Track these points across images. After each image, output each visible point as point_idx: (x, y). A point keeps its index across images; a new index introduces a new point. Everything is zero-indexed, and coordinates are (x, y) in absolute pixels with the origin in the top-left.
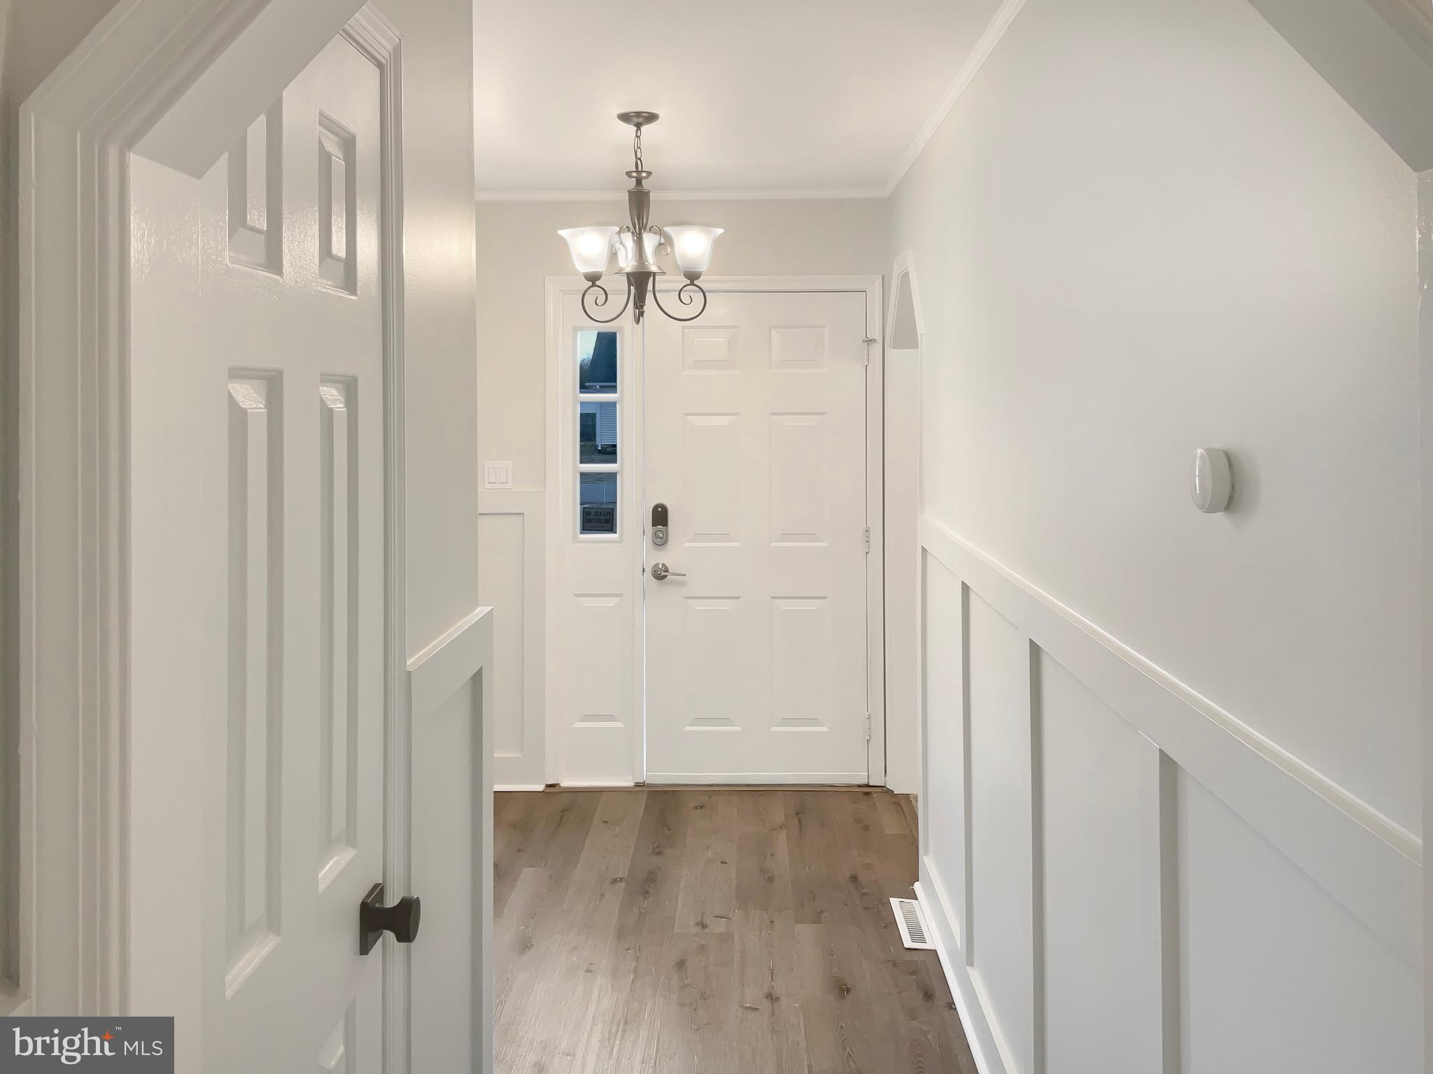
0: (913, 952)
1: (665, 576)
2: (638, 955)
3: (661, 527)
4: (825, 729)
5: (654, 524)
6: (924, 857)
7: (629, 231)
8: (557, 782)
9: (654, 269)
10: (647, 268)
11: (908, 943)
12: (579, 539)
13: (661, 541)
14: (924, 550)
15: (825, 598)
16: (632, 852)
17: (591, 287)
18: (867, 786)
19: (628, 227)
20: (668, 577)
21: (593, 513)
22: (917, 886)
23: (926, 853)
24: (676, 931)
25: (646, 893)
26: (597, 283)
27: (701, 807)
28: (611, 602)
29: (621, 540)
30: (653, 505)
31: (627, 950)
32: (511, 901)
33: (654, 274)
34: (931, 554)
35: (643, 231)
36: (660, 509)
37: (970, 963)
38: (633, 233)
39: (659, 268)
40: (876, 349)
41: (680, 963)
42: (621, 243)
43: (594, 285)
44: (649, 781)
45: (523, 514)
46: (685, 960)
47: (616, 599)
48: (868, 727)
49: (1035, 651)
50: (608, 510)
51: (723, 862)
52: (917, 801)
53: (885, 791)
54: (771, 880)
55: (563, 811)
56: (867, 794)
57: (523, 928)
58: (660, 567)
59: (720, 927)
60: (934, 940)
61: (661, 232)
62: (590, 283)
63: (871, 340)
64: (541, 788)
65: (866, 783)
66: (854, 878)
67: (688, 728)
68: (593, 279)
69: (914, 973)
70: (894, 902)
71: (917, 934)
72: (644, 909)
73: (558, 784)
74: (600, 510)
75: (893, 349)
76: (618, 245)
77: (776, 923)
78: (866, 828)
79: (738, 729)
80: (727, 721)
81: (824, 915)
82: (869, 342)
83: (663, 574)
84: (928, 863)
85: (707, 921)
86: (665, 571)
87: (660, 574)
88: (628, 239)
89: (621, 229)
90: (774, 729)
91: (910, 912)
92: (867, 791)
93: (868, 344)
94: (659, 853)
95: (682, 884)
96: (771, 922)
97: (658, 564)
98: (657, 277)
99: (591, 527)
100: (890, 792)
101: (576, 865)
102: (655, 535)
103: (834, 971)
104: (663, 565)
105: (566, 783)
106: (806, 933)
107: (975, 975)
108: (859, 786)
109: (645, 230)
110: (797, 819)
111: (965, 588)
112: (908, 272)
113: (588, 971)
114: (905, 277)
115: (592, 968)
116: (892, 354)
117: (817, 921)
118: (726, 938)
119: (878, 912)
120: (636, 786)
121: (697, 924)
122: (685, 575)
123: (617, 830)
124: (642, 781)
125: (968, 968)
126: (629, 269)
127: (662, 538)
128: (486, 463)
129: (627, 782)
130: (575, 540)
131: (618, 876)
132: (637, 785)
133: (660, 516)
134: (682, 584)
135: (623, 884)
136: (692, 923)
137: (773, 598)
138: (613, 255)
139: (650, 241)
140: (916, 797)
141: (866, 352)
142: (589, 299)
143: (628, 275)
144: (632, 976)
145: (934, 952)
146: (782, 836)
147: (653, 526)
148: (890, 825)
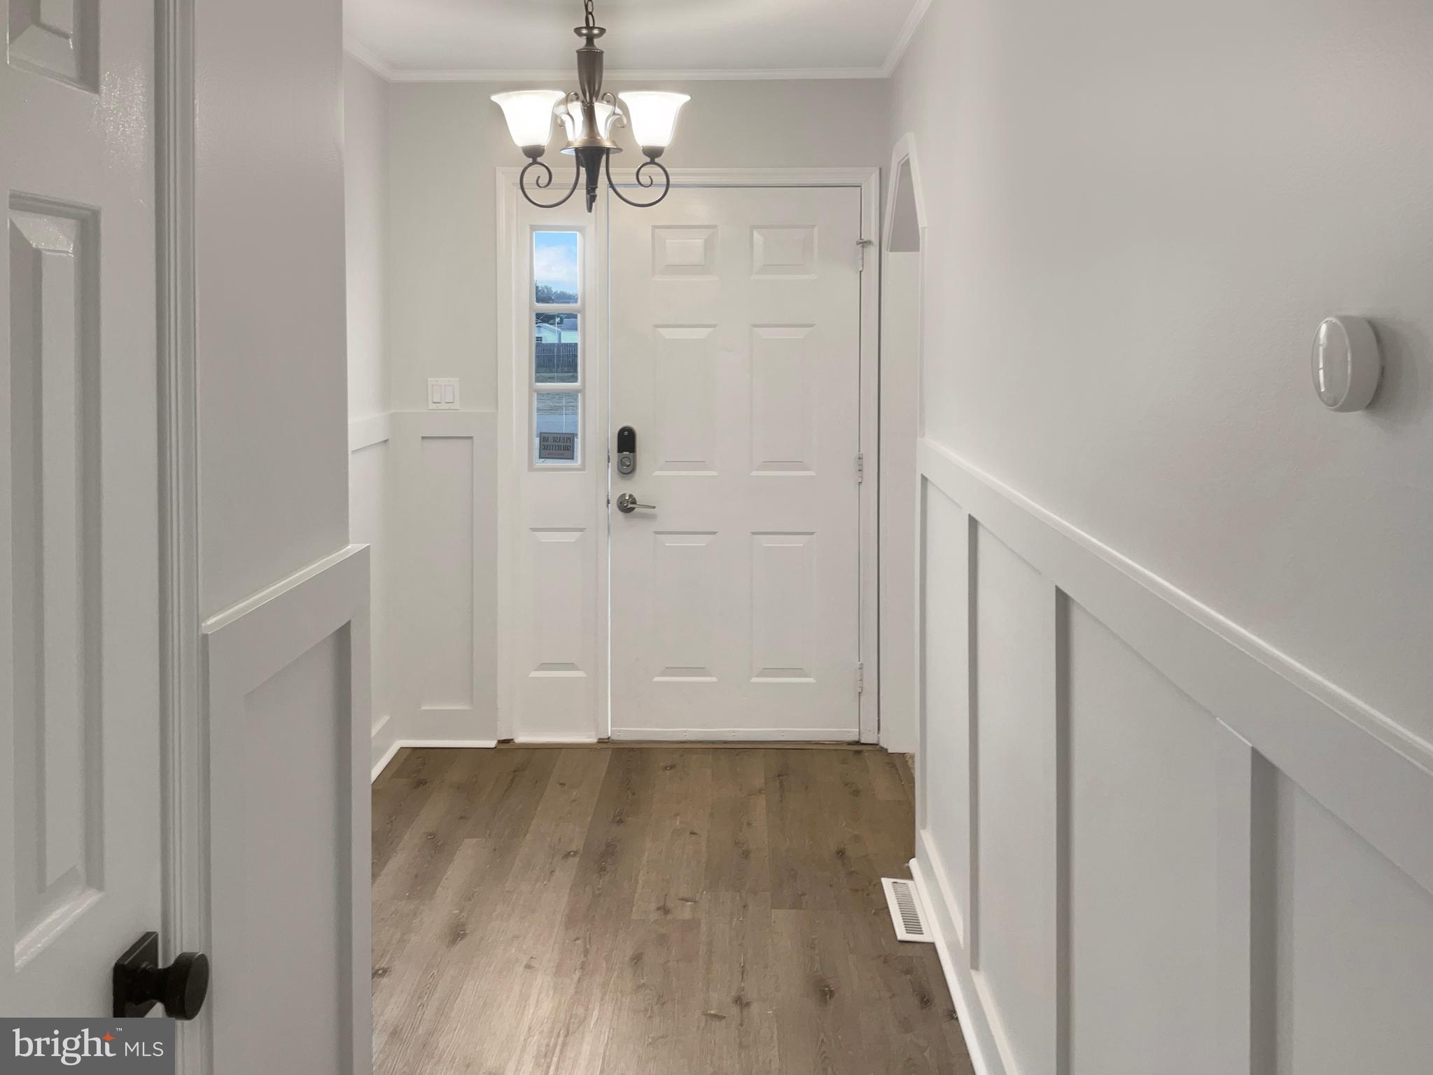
0: (906, 945)
1: (634, 508)
2: (588, 946)
3: (627, 453)
4: (811, 680)
5: (620, 450)
6: (922, 831)
7: (577, 99)
8: (511, 738)
9: (607, 144)
10: (599, 143)
11: (901, 934)
12: (535, 467)
13: (627, 469)
14: (924, 479)
15: (812, 534)
16: (589, 819)
17: (530, 165)
18: (858, 743)
19: (576, 94)
20: (636, 510)
21: (551, 439)
22: (913, 864)
23: (924, 827)
24: (633, 917)
25: (602, 870)
26: (539, 159)
27: (672, 767)
28: (572, 537)
29: (583, 468)
30: (620, 428)
31: (575, 940)
32: (446, 879)
33: (607, 151)
34: (934, 485)
35: (594, 99)
36: (626, 433)
37: (975, 965)
38: (583, 102)
39: (614, 142)
40: (872, 252)
41: (634, 959)
42: (568, 114)
43: (535, 162)
44: (615, 738)
45: (471, 438)
46: (642, 954)
47: (577, 534)
48: (859, 678)
49: (1063, 601)
50: (568, 436)
51: (692, 833)
52: (913, 762)
53: (877, 748)
54: (746, 854)
55: (515, 771)
56: (858, 752)
57: (457, 912)
58: (627, 498)
59: (685, 912)
60: (932, 932)
61: (615, 101)
62: (530, 160)
63: (866, 242)
64: (492, 744)
65: (856, 739)
66: (841, 853)
67: (657, 679)
68: (534, 153)
69: (908, 972)
70: (887, 883)
71: (913, 924)
72: (599, 889)
73: (512, 739)
74: (559, 436)
75: (891, 251)
76: (566, 118)
77: (750, 908)
78: (856, 793)
79: (714, 679)
80: (700, 671)
81: (806, 897)
82: (864, 244)
83: (630, 506)
84: (926, 838)
85: (670, 905)
86: (632, 503)
87: (627, 506)
88: (576, 109)
89: (567, 96)
90: (754, 680)
91: (904, 895)
92: (857, 749)
93: (863, 247)
94: (620, 822)
95: (645, 859)
96: (744, 907)
97: (624, 495)
98: (611, 156)
99: (549, 454)
100: (883, 751)
101: (525, 836)
102: (621, 463)
103: (815, 969)
104: (631, 496)
105: (522, 738)
106: (784, 923)
107: (980, 981)
108: (850, 743)
109: (596, 100)
110: (778, 782)
111: (973, 523)
112: (908, 159)
113: (528, 967)
114: (906, 165)
115: (534, 963)
116: (889, 257)
117: (796, 905)
118: (691, 926)
119: (868, 895)
120: (599, 742)
121: (658, 909)
122: (654, 507)
123: (575, 793)
124: (607, 737)
125: (973, 973)
126: (577, 144)
127: (629, 465)
128: (429, 379)
129: (589, 738)
130: (531, 468)
131: (573, 849)
132: (601, 741)
133: (627, 441)
134: (652, 517)
135: (577, 859)
136: (653, 906)
137: (754, 533)
138: (558, 126)
139: (602, 111)
140: (912, 757)
141: (860, 256)
142: (529, 178)
143: (577, 150)
144: (578, 974)
145: (932, 947)
146: (761, 801)
147: (618, 452)
148: (882, 787)
